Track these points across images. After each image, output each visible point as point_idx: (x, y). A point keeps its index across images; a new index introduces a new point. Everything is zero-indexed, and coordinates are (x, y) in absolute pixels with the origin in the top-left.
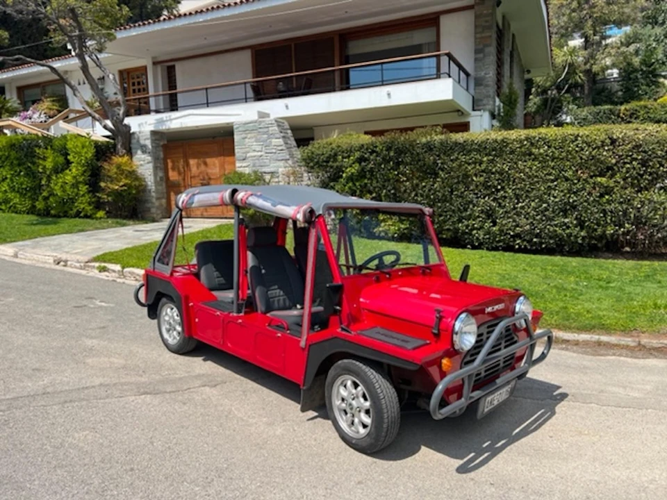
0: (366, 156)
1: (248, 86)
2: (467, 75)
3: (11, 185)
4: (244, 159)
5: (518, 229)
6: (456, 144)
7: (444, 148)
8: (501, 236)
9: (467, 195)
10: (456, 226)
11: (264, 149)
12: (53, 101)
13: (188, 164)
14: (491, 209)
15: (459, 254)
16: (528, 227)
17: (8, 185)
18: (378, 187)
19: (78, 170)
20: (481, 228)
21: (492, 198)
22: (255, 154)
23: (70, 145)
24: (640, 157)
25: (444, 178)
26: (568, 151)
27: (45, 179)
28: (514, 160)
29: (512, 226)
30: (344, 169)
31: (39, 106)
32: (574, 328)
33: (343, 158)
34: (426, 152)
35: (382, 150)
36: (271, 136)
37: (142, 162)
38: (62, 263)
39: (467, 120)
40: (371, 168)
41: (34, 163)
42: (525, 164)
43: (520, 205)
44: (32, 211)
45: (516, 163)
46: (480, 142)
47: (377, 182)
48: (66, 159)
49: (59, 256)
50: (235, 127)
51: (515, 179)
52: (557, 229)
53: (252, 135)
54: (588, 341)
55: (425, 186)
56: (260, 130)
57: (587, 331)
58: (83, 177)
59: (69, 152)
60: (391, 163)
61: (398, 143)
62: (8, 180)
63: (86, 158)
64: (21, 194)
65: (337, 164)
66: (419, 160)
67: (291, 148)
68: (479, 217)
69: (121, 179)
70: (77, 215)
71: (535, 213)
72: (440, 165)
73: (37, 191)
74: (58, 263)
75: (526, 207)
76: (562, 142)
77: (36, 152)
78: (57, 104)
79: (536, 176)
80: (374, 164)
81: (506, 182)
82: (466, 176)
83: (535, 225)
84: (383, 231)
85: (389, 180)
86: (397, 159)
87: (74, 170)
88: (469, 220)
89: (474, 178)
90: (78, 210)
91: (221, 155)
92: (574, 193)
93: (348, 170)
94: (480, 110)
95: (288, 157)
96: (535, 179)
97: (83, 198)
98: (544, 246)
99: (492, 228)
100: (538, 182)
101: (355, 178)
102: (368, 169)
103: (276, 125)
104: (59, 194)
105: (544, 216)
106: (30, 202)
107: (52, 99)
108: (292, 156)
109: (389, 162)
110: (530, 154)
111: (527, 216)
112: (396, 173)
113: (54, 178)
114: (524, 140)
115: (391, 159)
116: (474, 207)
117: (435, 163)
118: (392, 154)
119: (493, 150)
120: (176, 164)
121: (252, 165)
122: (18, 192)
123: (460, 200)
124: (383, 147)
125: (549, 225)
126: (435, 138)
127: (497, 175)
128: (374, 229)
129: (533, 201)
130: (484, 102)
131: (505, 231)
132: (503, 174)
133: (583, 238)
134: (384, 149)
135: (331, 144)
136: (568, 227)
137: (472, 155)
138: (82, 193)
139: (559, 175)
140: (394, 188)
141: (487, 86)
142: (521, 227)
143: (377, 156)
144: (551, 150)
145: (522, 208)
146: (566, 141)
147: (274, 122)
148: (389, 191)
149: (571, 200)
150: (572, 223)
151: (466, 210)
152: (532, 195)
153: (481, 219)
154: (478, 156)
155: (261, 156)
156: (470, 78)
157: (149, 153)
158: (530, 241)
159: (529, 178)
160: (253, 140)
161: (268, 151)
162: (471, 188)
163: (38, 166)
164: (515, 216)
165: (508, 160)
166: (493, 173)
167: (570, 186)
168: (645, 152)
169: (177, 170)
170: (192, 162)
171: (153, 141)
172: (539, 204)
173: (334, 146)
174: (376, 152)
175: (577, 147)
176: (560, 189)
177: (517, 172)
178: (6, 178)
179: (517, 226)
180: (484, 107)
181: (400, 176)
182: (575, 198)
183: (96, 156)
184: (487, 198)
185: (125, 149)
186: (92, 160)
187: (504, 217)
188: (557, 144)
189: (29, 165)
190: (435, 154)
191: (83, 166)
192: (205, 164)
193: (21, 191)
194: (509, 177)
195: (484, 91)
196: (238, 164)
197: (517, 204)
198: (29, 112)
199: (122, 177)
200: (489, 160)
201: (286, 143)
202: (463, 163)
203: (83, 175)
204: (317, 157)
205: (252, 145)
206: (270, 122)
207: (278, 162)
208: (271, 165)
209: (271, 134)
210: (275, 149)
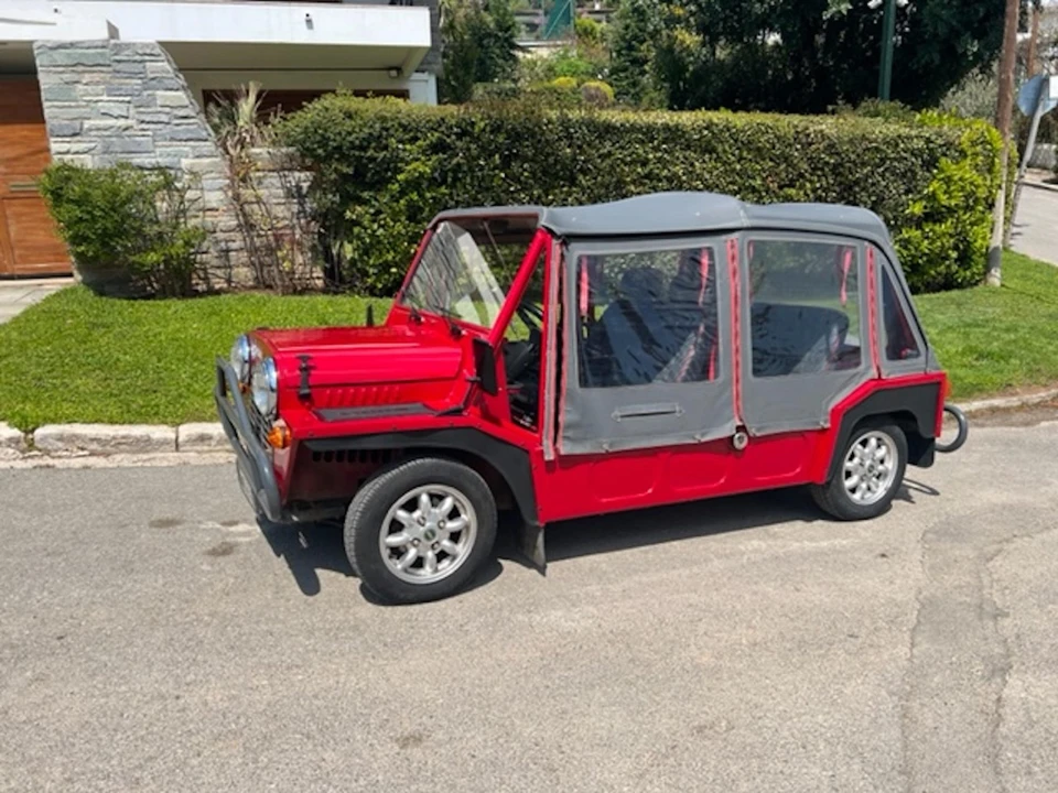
0: (448, 140)
4: (75, 135)
6: (609, 127)
11: (133, 112)
22: (111, 122)
24: (832, 161)
25: (587, 186)
28: (690, 160)
30: (400, 165)
34: (560, 139)
35: (483, 131)
36: (152, 82)
39: (405, 87)
40: (458, 165)
45: (692, 165)
46: (644, 127)
47: (464, 192)
50: (37, 52)
53: (97, 77)
55: (553, 201)
56: (118, 67)
60: (497, 156)
65: (386, 153)
72: (581, 163)
76: (752, 135)
80: (464, 157)
85: (489, 189)
86: (508, 149)
93: (410, 167)
94: (422, 72)
95: (203, 134)
101: (425, 182)
102: (451, 166)
103: (164, 57)
109: (494, 155)
110: (711, 151)
112: (503, 175)
114: (704, 128)
115: (497, 149)
117: (574, 159)
118: (501, 139)
119: (663, 143)
121: (100, 149)
124: (486, 125)
134: (488, 129)
137: (633, 149)
143: (471, 142)
147: (155, 50)
154: (641, 151)
155: (126, 129)
159: (708, 189)
160: (100, 89)
161: (148, 118)
165: (683, 159)
168: (838, 154)
174: (471, 134)
175: (768, 142)
181: (510, 181)
188: (745, 137)
190: (576, 145)
196: (56, 146)
200: (656, 159)
202: (618, 162)
205: (97, 101)
206: (148, 51)
207: (175, 143)
208: (158, 151)
209: (153, 79)
210: (168, 113)
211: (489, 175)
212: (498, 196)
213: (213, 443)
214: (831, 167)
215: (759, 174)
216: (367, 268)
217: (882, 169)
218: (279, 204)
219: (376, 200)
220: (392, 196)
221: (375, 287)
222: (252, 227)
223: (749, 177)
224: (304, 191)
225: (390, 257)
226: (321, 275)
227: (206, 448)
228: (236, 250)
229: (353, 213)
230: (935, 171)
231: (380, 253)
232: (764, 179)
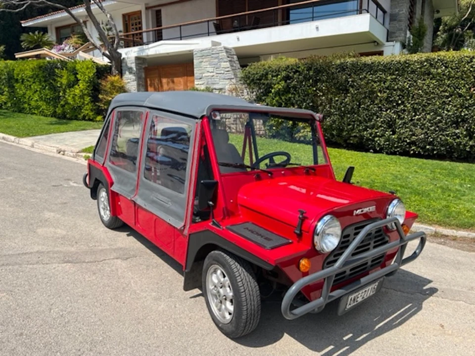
0: (291, 75)
1: (211, 24)
2: (384, 12)
3: (40, 96)
4: (200, 79)
5: (413, 137)
6: (365, 65)
7: (355, 68)
8: (399, 143)
9: (372, 108)
10: (362, 134)
11: (215, 70)
12: (79, 37)
13: (161, 82)
14: (391, 120)
15: (362, 157)
16: (422, 136)
17: (39, 96)
18: (299, 100)
19: (83, 85)
20: (383, 136)
21: (392, 111)
22: (209, 74)
23: (78, 67)
25: (354, 93)
26: (463, 71)
27: (62, 92)
28: (414, 79)
29: (409, 135)
30: (273, 86)
31: (69, 41)
32: (453, 225)
33: (273, 76)
34: (339, 72)
35: (303, 70)
36: (221, 60)
37: (129, 80)
38: (62, 153)
39: (381, 50)
40: (295, 85)
41: (55, 80)
42: (424, 82)
43: (417, 117)
44: (54, 115)
45: (415, 82)
46: (385, 63)
47: (299, 97)
48: (76, 77)
49: (60, 147)
50: (194, 53)
51: (414, 95)
52: (449, 138)
53: (207, 59)
54: (465, 237)
55: (337, 100)
56: (213, 56)
57: (465, 228)
58: (87, 91)
59: (78, 72)
60: (311, 81)
61: (317, 64)
62: (38, 92)
63: (89, 77)
64: (47, 102)
65: (268, 81)
66: (334, 79)
67: (236, 69)
68: (381, 126)
69: (114, 93)
70: (84, 119)
71: (430, 125)
72: (350, 82)
73: (57, 101)
74: (59, 153)
75: (422, 119)
76: (458, 63)
77: (55, 72)
78: (81, 40)
79: (433, 93)
80: (297, 81)
81: (406, 97)
82: (372, 92)
83: (429, 135)
84: (302, 136)
85: (308, 95)
86: (315, 77)
87: (81, 85)
88: (373, 129)
89: (379, 94)
90: (84, 115)
91: (184, 76)
92: (466, 108)
93: (276, 86)
94: (393, 41)
95: (233, 77)
96: (432, 95)
97: (87, 106)
98: (435, 152)
99: (391, 136)
100: (434, 98)
101: (281, 93)
102: (292, 85)
103: (224, 51)
104: (71, 103)
105: (438, 127)
106: (53, 108)
107: (77, 36)
108: (235, 75)
109: (309, 81)
110: (429, 74)
111: (423, 127)
112: (315, 89)
113: (68, 91)
114: (424, 62)
115: (311, 78)
116: (377, 118)
117: (346, 80)
118: (311, 73)
119: (396, 71)
120: (153, 82)
121: (206, 83)
122: (45, 101)
123: (366, 112)
124: (304, 68)
125: (441, 135)
126: (348, 60)
127: (399, 92)
128: (295, 134)
129: (429, 114)
130: (397, 35)
131: (402, 138)
132: (403, 91)
133: (471, 147)
134: (305, 69)
135: (264, 65)
136: (458, 137)
137: (378, 75)
138: (86, 102)
139: (453, 92)
140: (312, 102)
141: (400, 21)
142: (416, 136)
143: (299, 75)
144: (448, 70)
145: (419, 120)
146: (463, 62)
147: (223, 49)
148: (308, 104)
149: (463, 114)
150: (462, 134)
151: (370, 120)
152: (428, 109)
153: (383, 128)
154: (383, 76)
155: (213, 76)
156: (386, 15)
157: (134, 73)
158: (423, 148)
159: (426, 95)
160: (207, 63)
161: (218, 72)
162: (376, 102)
163: (57, 83)
164: (412, 127)
165: (409, 79)
166: (395, 90)
167: (463, 101)
169: (153, 86)
170: (164, 81)
171: (137, 65)
172: (434, 116)
173: (266, 67)
174: (299, 72)
175: (472, 67)
176: (454, 105)
177: (416, 89)
178: (37, 91)
179: (413, 135)
180: (396, 39)
181: (318, 91)
182: (466, 112)
183: (97, 75)
184: (389, 110)
185: (118, 70)
186: (93, 78)
187: (402, 127)
188: (454, 65)
189: (51, 81)
190: (347, 74)
191: (87, 82)
192: (173, 82)
193: (46, 100)
194: (408, 93)
195: (397, 25)
196: (196, 82)
197: (415, 116)
198: (63, 46)
199: (114, 91)
200: (392, 79)
201: (232, 66)
202: (370, 81)
203: (87, 89)
204: (253, 76)
205: (206, 68)
206: (220, 49)
207: (225, 80)
208: (220, 83)
209: (221, 59)
210: (223, 70)
211: (307, 89)
212: (312, 98)
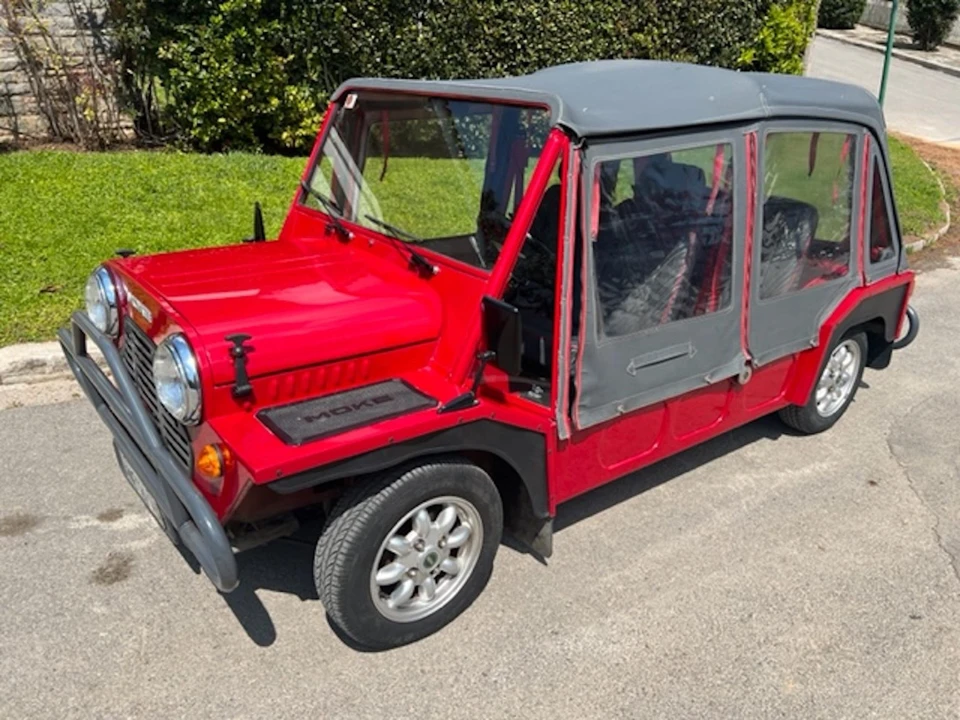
79: (570, 28)
81: (529, 37)
96: (569, 34)
100: (569, 39)
132: (527, 22)
139: (596, 28)
159: (561, 32)
162: (479, 46)
177: (546, 20)
211: (328, 8)
212: (340, 34)
213: (48, 370)
214: (678, 11)
215: (611, 18)
216: (190, 119)
217: (722, 14)
218: (68, 36)
219: (196, 35)
220: (215, 32)
221: (201, 140)
222: (38, 65)
223: (601, 20)
224: (100, 20)
225: (216, 105)
226: (130, 124)
227: (38, 377)
228: (20, 94)
229: (167, 50)
230: (766, 18)
231: (205, 100)
232: (615, 23)
